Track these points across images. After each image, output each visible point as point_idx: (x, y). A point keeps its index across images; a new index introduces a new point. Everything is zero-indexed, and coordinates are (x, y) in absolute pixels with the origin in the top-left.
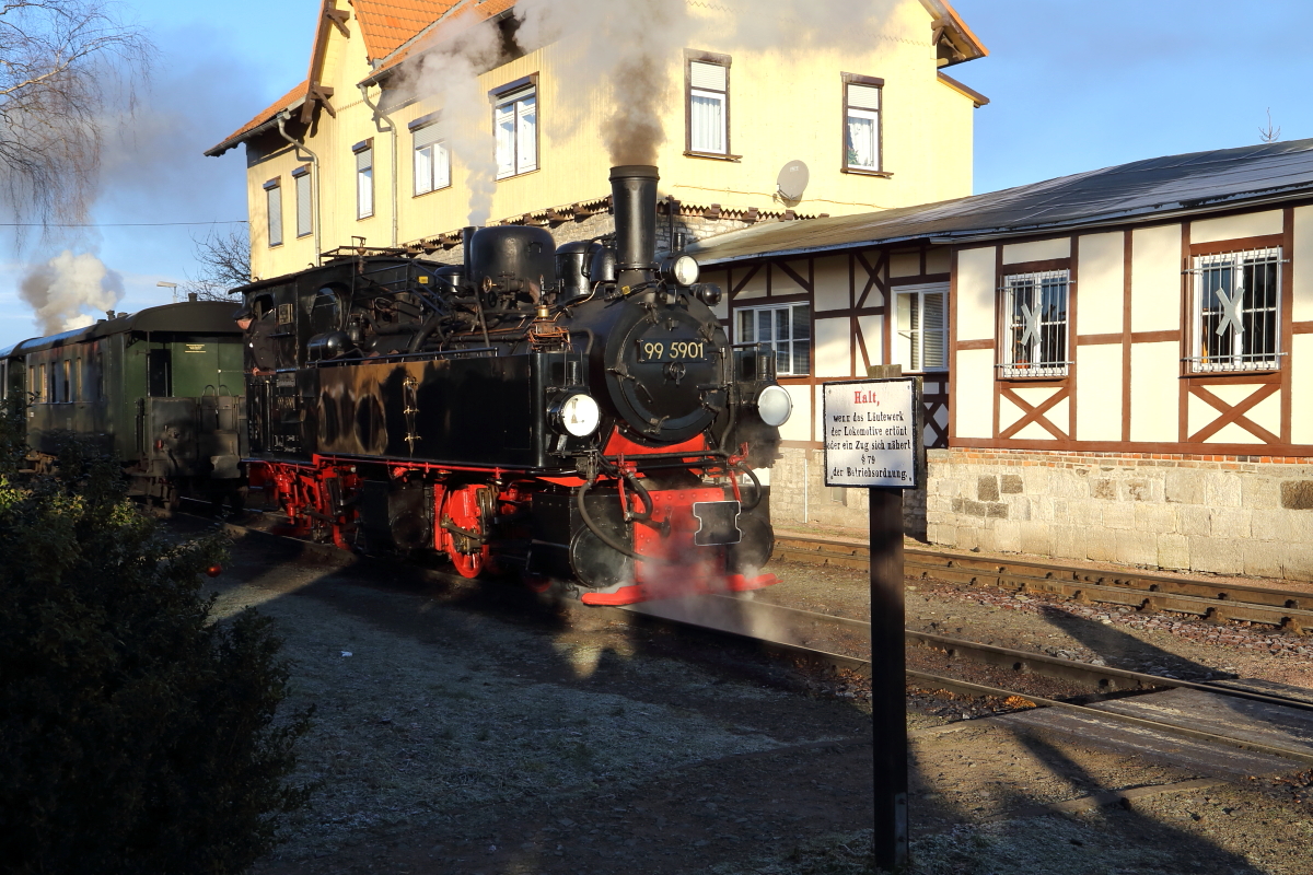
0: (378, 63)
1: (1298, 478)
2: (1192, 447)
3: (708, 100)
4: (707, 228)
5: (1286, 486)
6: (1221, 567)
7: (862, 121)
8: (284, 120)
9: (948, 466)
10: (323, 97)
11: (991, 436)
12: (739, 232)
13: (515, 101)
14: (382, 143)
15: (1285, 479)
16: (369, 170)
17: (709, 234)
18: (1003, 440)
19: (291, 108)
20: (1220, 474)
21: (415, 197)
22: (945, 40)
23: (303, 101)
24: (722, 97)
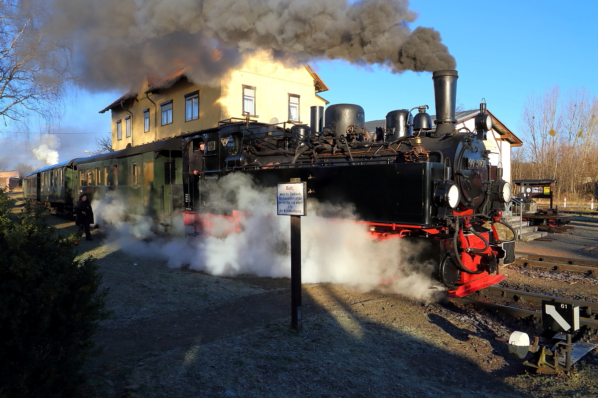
0: (151, 87)
3: (249, 100)
7: (293, 107)
8: (122, 102)
10: (135, 97)
13: (192, 99)
14: (152, 110)
19: (124, 99)
21: (162, 126)
22: (317, 85)
23: (129, 97)
24: (253, 99)
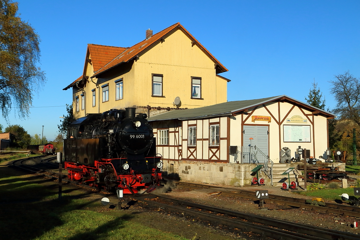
0: (96, 72)
1: (221, 166)
2: (210, 160)
3: (158, 84)
4: (158, 112)
5: (220, 167)
6: (213, 183)
7: (196, 87)
8: (77, 84)
9: (181, 164)
10: (87, 79)
11: (186, 158)
12: (165, 112)
13: (119, 84)
14: (97, 90)
15: (220, 166)
16: (95, 95)
17: (158, 113)
18: (188, 159)
19: (79, 81)
20: (213, 165)
21: (103, 103)
22: (218, 68)
23: (82, 79)
24: (161, 83)
